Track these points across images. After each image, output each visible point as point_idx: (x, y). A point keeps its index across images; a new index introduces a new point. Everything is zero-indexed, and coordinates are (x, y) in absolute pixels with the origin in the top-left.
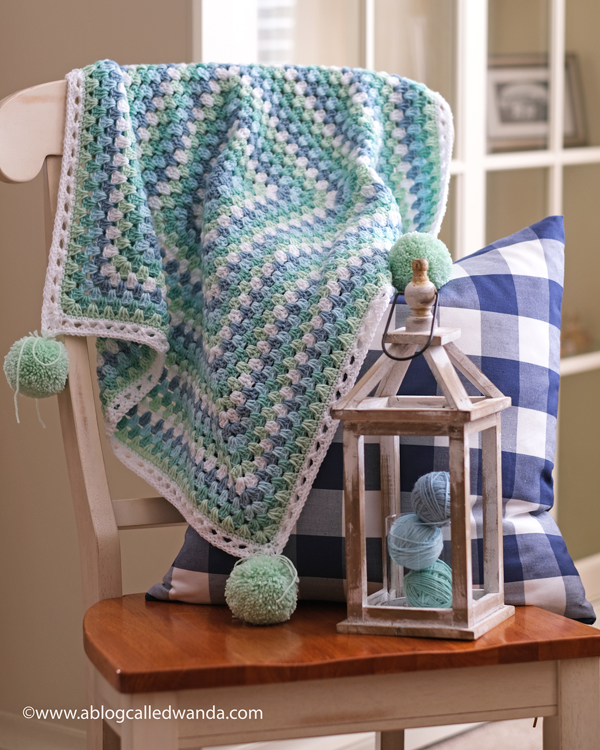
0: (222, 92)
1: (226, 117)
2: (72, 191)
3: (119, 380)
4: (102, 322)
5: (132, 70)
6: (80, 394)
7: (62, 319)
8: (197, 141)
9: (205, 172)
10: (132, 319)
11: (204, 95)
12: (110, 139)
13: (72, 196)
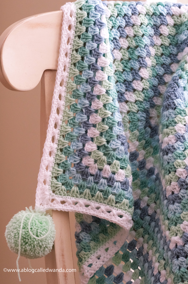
0: (175, 25)
1: (177, 43)
2: (63, 98)
3: (92, 244)
4: (82, 201)
5: (111, 5)
6: (63, 255)
7: (51, 198)
8: (155, 61)
9: (159, 84)
10: (106, 201)
11: (162, 26)
12: (94, 59)
13: (62, 102)
